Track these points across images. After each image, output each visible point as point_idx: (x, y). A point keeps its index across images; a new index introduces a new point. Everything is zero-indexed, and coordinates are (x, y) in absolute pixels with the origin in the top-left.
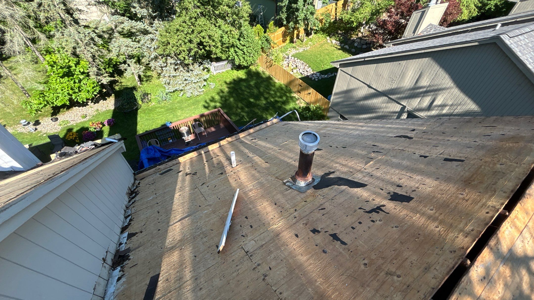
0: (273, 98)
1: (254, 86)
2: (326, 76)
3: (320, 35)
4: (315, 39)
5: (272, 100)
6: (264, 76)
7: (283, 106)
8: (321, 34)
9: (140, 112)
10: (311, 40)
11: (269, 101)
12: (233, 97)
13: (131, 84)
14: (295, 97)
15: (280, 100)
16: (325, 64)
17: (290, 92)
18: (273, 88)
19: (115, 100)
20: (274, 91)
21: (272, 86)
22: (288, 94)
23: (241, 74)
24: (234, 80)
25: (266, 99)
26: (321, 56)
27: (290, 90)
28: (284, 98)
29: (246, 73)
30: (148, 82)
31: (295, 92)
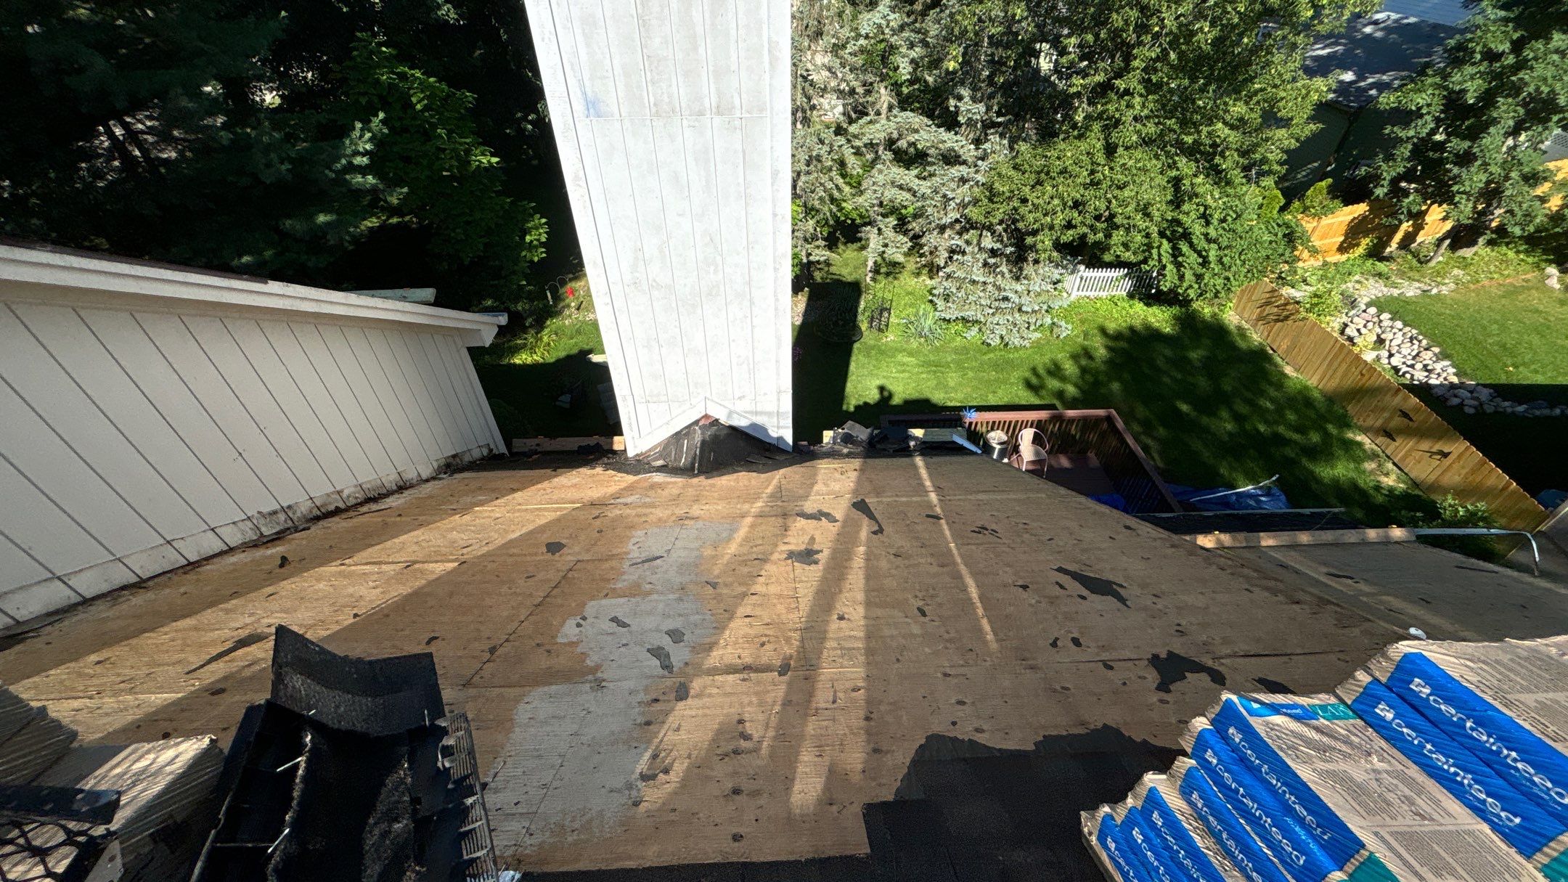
0: (1266, 422)
1: (1198, 364)
2: (1521, 409)
3: (1511, 254)
4: (1487, 264)
5: (1262, 428)
6: (1242, 344)
7: (1305, 462)
8: (1518, 252)
9: (858, 349)
10: (1464, 263)
11: (1248, 427)
12: (1119, 379)
13: (851, 274)
14: (1360, 444)
15: (1296, 437)
16: (1524, 364)
17: (1345, 423)
18: (1272, 392)
19: (808, 305)
20: (1272, 400)
21: (1271, 384)
22: (1331, 429)
23: (1160, 318)
24: (1132, 329)
25: (1238, 418)
26: (1503, 328)
27: (1345, 416)
28: (1315, 437)
29: (1176, 318)
30: (890, 279)
31: (1365, 431)
